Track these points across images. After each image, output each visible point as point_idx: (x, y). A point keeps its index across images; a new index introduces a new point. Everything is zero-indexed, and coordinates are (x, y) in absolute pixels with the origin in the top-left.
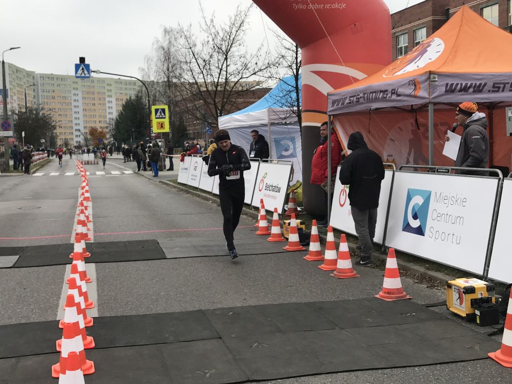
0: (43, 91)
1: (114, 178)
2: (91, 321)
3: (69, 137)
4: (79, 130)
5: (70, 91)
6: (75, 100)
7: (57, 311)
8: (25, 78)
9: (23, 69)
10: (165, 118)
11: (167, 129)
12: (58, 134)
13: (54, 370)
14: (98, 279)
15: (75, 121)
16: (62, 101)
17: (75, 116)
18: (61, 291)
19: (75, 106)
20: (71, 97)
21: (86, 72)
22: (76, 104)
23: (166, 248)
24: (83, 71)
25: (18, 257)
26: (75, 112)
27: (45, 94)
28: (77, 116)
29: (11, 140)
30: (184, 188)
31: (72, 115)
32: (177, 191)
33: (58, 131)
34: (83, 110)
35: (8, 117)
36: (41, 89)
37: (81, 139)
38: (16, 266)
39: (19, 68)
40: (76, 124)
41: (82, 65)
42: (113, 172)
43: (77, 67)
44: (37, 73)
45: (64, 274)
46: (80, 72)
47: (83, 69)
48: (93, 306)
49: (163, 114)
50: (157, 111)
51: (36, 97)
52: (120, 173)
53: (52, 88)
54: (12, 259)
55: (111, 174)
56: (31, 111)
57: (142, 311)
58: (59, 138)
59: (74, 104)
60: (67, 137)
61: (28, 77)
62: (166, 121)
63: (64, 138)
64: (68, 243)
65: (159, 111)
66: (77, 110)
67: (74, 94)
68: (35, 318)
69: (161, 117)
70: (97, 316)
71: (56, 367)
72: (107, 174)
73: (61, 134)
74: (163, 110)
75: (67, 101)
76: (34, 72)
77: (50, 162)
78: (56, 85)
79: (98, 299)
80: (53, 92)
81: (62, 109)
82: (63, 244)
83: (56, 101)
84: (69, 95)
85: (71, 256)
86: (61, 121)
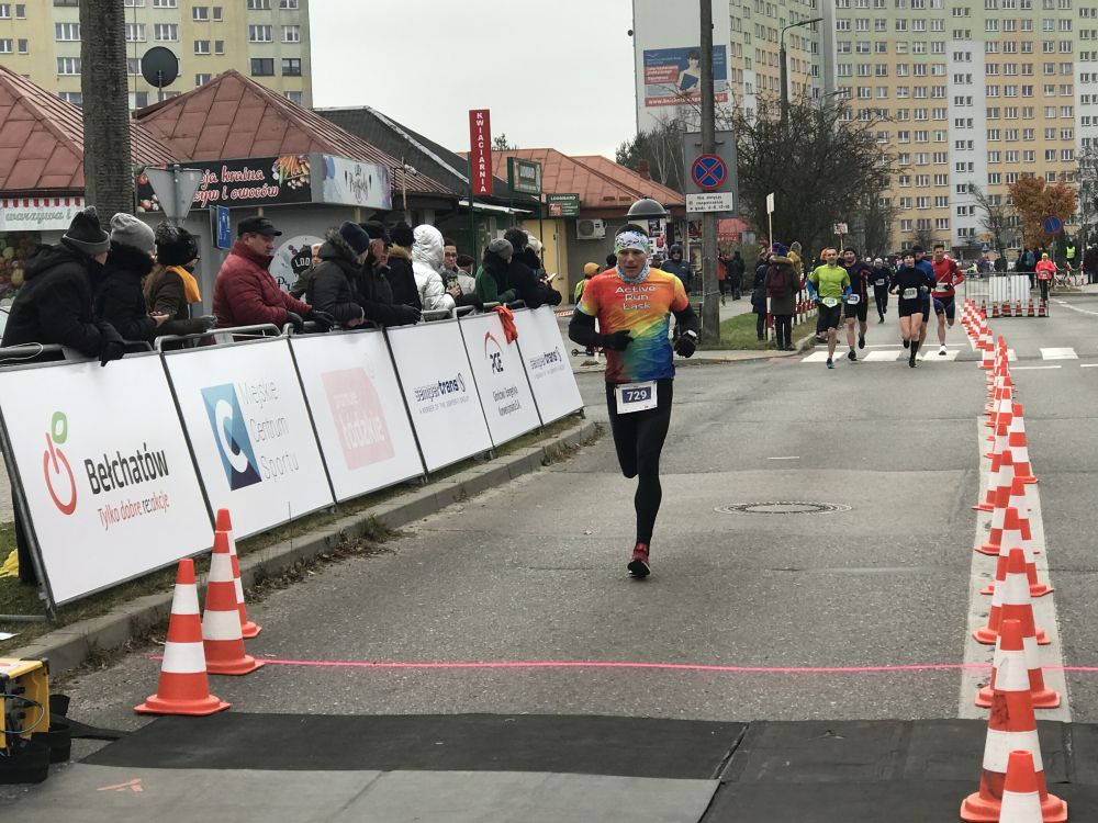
0: (846, 50)
3: (933, 214)
4: (972, 188)
5: (943, 44)
6: (958, 78)
12: (896, 203)
15: (956, 156)
16: (912, 82)
17: (956, 134)
19: (959, 100)
20: (944, 65)
22: (962, 90)
25: (712, 785)
26: (959, 122)
27: (855, 58)
28: (964, 134)
29: (730, 226)
31: (945, 132)
33: (894, 192)
34: (989, 110)
35: (719, 139)
36: (839, 43)
37: (977, 222)
40: (960, 166)
51: (821, 71)
53: (872, 36)
56: (801, 116)
58: (901, 217)
59: (954, 90)
60: (926, 215)
63: (914, 225)
64: (946, 712)
66: (964, 112)
67: (958, 56)
73: (907, 205)
75: (929, 82)
78: (891, 25)
80: (883, 49)
81: (911, 113)
82: (924, 723)
83: (892, 81)
84: (939, 59)
85: (970, 808)
86: (907, 155)
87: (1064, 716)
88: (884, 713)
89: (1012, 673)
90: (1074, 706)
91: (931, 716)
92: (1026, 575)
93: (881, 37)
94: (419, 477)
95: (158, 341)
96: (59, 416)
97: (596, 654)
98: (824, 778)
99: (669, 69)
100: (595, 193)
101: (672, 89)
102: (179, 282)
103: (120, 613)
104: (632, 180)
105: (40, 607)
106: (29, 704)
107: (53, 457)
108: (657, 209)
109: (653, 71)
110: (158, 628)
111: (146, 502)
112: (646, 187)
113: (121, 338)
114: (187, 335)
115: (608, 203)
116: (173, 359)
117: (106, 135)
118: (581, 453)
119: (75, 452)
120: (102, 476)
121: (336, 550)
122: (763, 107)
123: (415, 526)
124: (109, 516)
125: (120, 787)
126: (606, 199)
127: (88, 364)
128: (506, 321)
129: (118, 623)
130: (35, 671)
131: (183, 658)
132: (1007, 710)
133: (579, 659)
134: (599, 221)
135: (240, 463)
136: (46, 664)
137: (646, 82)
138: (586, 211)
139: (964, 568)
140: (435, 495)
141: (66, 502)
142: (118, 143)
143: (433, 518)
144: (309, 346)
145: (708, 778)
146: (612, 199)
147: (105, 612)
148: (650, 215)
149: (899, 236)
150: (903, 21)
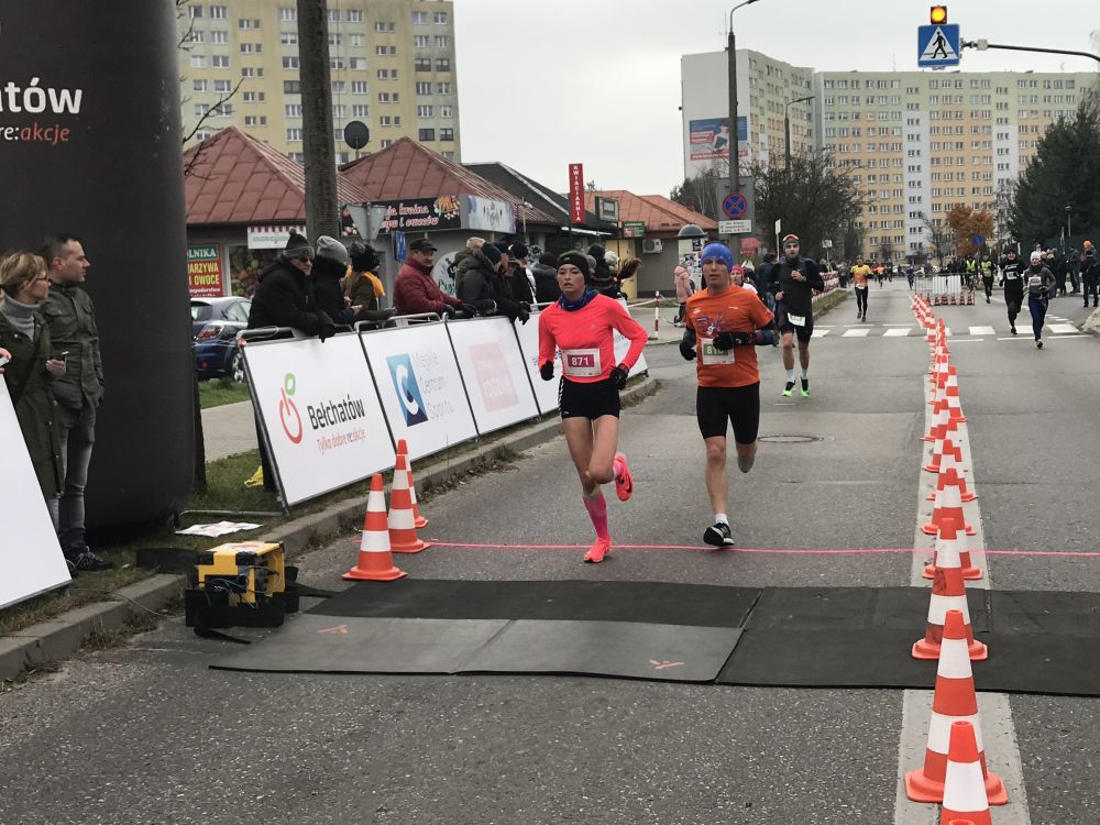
0: (831, 118)
3: (892, 233)
4: (920, 215)
5: (900, 113)
6: (911, 137)
8: (788, 86)
9: (783, 63)
12: (866, 226)
15: (909, 192)
16: (878, 140)
17: (909, 177)
19: (911, 153)
20: (901, 128)
21: (948, 48)
22: (914, 146)
24: (940, 47)
25: (737, 632)
26: (912, 168)
27: (837, 124)
28: (915, 177)
29: (749, 243)
31: (901, 175)
33: (865, 218)
34: (932, 160)
35: (741, 182)
36: (826, 113)
37: (924, 239)
38: (730, 675)
39: (776, 62)
40: (912, 199)
41: (939, 30)
43: (924, 34)
44: (816, 71)
47: (940, 39)
51: (814, 133)
53: (850, 108)
54: (719, 644)
56: (799, 166)
58: (870, 235)
59: (908, 146)
60: (888, 234)
61: (795, 83)
63: (879, 240)
64: (901, 582)
66: (915, 161)
67: (910, 122)
72: (999, 333)
73: (873, 224)
75: (890, 140)
76: (810, 70)
77: (844, 298)
78: (863, 101)
80: (857, 117)
81: (877, 162)
82: (886, 589)
83: (863, 140)
84: (897, 124)
85: (918, 649)
86: (874, 192)
87: (985, 585)
88: (859, 582)
89: (948, 555)
90: (992, 578)
91: (892, 584)
92: (957, 487)
93: (857, 109)
94: (535, 418)
96: (290, 376)
97: (657, 540)
98: (815, 628)
99: (706, 134)
100: (656, 221)
101: (709, 148)
102: (370, 283)
104: (682, 211)
105: (278, 507)
106: (271, 573)
107: (286, 404)
108: (698, 231)
109: (695, 134)
110: (357, 521)
111: (349, 435)
112: (691, 216)
114: (377, 321)
115: (665, 228)
116: (368, 337)
117: (321, 183)
118: (646, 400)
119: (302, 400)
120: (320, 418)
121: (479, 468)
122: (773, 159)
123: (533, 451)
124: (325, 444)
125: (333, 630)
126: (663, 225)
129: (331, 518)
130: (276, 550)
131: (375, 542)
132: (944, 581)
133: (644, 543)
134: (658, 241)
135: (413, 408)
136: (281, 545)
137: (691, 143)
138: (649, 234)
139: (915, 481)
140: (546, 430)
141: (295, 435)
142: (328, 188)
143: (545, 446)
144: (458, 327)
145: (735, 626)
146: (666, 225)
147: (322, 510)
148: (693, 236)
149: (868, 248)
150: (873, 97)
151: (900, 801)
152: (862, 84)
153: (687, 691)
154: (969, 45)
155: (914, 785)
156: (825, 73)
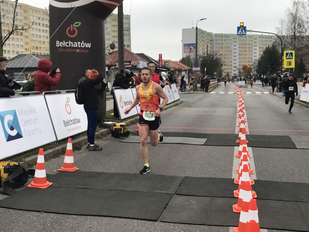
1: (258, 96)
2: (253, 182)
3: (229, 71)
4: (236, 67)
5: (232, 43)
6: (234, 49)
7: (232, 173)
9: (206, 31)
10: (292, 59)
11: (293, 66)
12: (223, 69)
13: (234, 208)
14: (254, 157)
15: (234, 62)
16: (227, 49)
17: (234, 58)
18: (233, 162)
19: (234, 53)
21: (244, 31)
23: (296, 142)
24: (242, 31)
25: (206, 139)
26: (234, 56)
27: (217, 45)
29: (198, 72)
30: (304, 104)
31: (232, 58)
32: (300, 106)
33: (223, 67)
34: (239, 54)
35: (198, 59)
36: (215, 43)
37: (237, 72)
38: (206, 144)
39: (204, 31)
41: (242, 27)
42: (257, 93)
43: (239, 28)
44: (213, 33)
45: (233, 152)
46: (240, 31)
47: (242, 29)
48: (253, 173)
49: (291, 56)
50: (287, 54)
51: (212, 48)
52: (261, 93)
53: (221, 42)
54: (203, 141)
55: (256, 93)
56: (210, 56)
57: (284, 180)
58: (224, 71)
59: (234, 51)
61: (208, 36)
62: (293, 61)
63: (226, 73)
64: (234, 133)
65: (289, 55)
67: (234, 45)
68: (219, 176)
69: (289, 58)
70: (256, 179)
71: (235, 206)
72: (253, 93)
73: (225, 69)
74: (292, 54)
75: (229, 50)
76: (211, 33)
77: (219, 86)
78: (223, 40)
79: (256, 169)
80: (222, 44)
81: (226, 55)
82: (231, 134)
83: (223, 49)
84: (231, 46)
86: (226, 61)
87: (248, 134)
88: (226, 133)
90: (250, 133)
95: (131, 87)
96: (121, 96)
98: (219, 139)
99: (187, 47)
100: (177, 67)
103: (128, 121)
104: (182, 65)
105: (120, 120)
106: (125, 128)
107: (121, 101)
108: (186, 69)
109: (185, 47)
112: (184, 66)
113: (127, 86)
115: (179, 69)
120: (126, 104)
127: (123, 90)
128: (170, 86)
133: (187, 127)
134: (177, 71)
136: (127, 124)
137: (184, 49)
138: (175, 70)
146: (179, 68)
148: (185, 71)
149: (224, 74)
150: (226, 40)
151: (234, 158)
152: (224, 36)
153: (199, 146)
154: (248, 31)
155: (237, 156)
156: (215, 34)
